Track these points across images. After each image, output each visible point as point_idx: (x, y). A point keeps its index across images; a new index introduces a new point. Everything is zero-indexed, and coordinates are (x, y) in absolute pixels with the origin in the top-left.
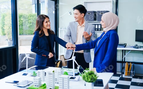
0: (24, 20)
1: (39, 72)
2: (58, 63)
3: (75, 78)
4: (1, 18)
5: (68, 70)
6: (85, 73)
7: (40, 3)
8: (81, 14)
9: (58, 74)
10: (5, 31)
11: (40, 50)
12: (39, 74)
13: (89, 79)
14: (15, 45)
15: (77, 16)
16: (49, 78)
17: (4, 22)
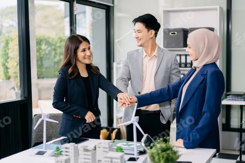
0: (47, 48)
1: (67, 148)
2: (112, 132)
3: (138, 158)
4: (3, 45)
5: (125, 144)
6: (154, 148)
7: (75, 13)
8: (148, 31)
9: (104, 151)
10: (9, 70)
11: (69, 106)
12: (67, 152)
13: (161, 159)
14: (26, 98)
15: (140, 35)
16: (85, 159)
17: (8, 54)
